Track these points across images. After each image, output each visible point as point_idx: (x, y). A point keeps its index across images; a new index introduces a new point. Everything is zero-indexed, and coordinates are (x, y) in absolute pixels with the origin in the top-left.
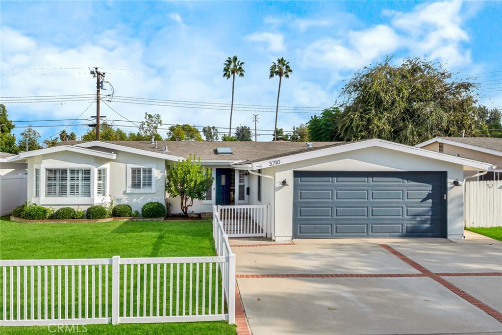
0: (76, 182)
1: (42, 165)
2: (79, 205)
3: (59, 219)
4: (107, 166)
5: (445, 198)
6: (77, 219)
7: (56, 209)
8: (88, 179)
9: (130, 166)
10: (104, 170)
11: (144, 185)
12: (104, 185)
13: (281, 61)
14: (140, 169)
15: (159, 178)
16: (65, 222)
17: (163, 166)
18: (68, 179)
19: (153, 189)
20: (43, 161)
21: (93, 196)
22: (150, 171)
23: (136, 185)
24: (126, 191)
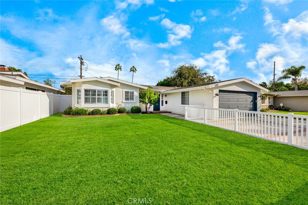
0: (101, 97)
1: (82, 87)
2: (103, 108)
3: (94, 114)
4: (114, 89)
5: (256, 102)
6: (104, 114)
7: (92, 110)
8: (106, 95)
9: (125, 90)
10: (113, 91)
11: (130, 99)
12: (113, 98)
13: (133, 67)
14: (129, 92)
15: (137, 96)
16: (98, 116)
17: (138, 91)
18: (97, 95)
19: (135, 101)
20: (83, 85)
21: (110, 103)
22: (133, 93)
23: (127, 99)
24: (123, 101)
